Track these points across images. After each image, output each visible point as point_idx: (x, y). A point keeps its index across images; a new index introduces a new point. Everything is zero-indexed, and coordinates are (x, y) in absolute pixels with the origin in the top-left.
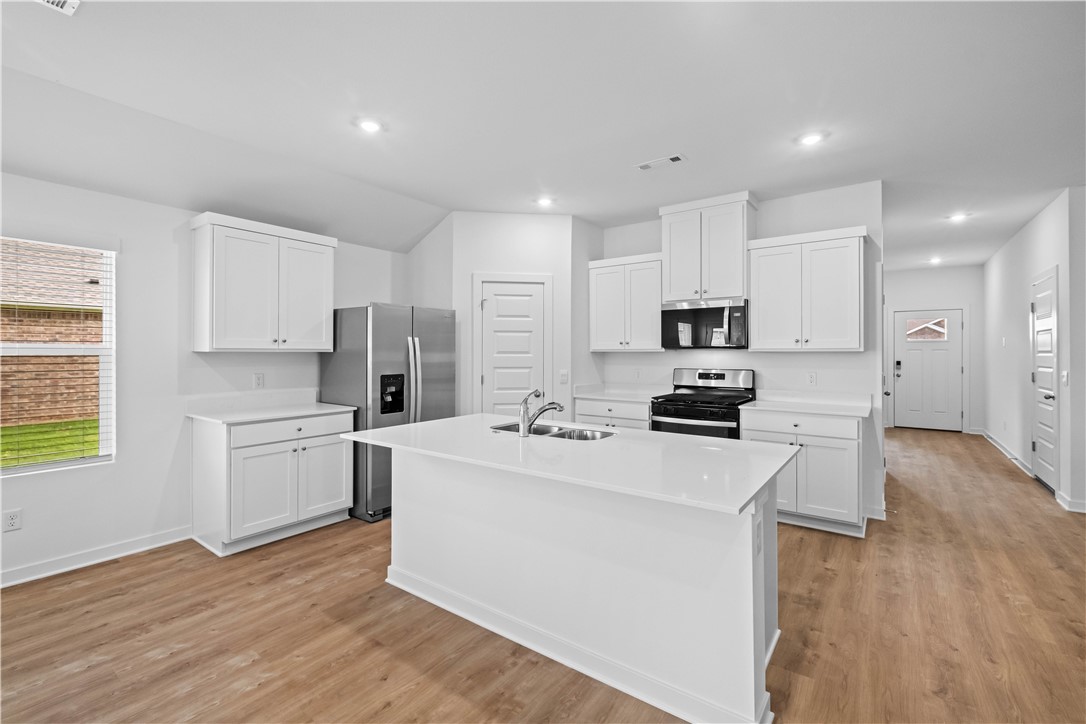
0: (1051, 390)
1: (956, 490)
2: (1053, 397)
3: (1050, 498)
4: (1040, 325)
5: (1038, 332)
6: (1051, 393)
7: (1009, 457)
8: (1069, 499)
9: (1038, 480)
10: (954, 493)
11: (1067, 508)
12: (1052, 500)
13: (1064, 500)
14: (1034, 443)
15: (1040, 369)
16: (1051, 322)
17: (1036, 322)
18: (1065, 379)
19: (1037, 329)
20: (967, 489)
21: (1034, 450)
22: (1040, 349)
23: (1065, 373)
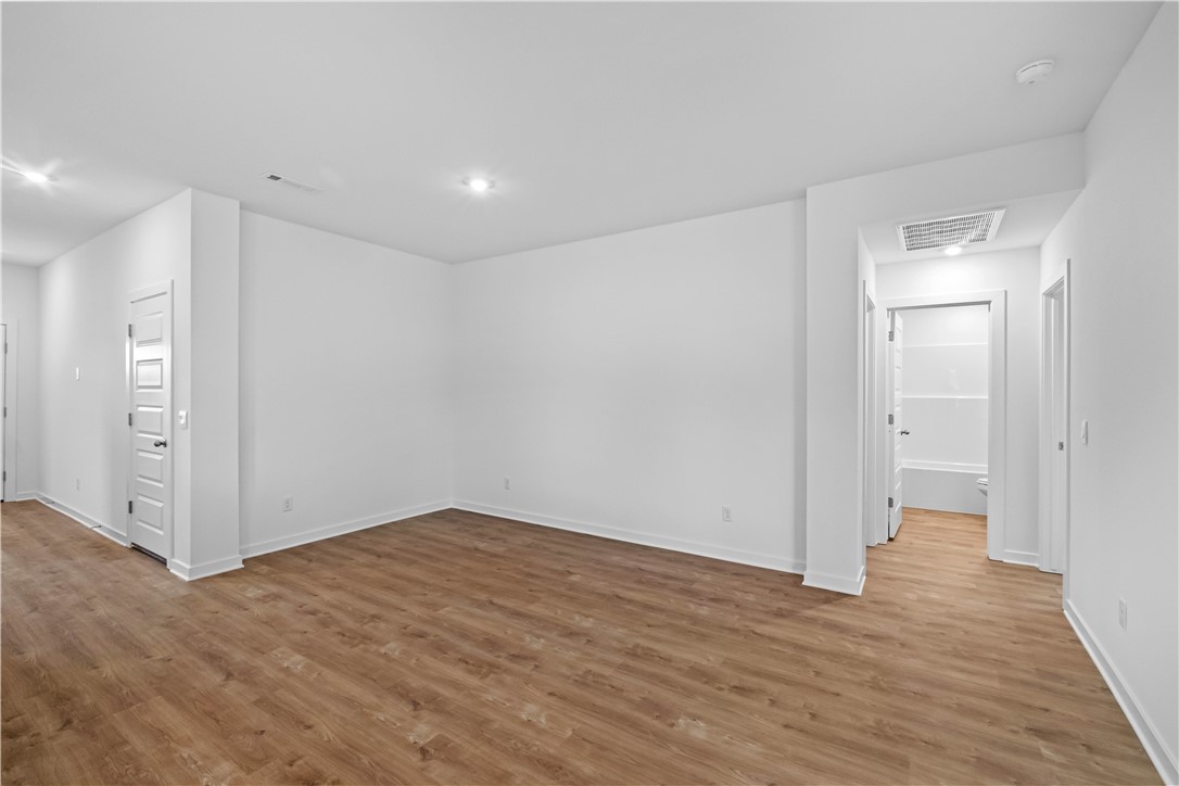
0: (160, 435)
1: (35, 609)
2: (165, 444)
3: (161, 570)
4: (141, 353)
5: (138, 362)
6: (161, 439)
7: (90, 526)
8: (188, 567)
9: (137, 549)
10: (34, 615)
11: (187, 579)
12: (164, 572)
13: (182, 568)
14: (130, 503)
15: (140, 409)
16: (163, 351)
17: (135, 348)
18: (183, 421)
19: (137, 358)
20: (52, 598)
21: (130, 512)
22: (140, 384)
23: (183, 413)
